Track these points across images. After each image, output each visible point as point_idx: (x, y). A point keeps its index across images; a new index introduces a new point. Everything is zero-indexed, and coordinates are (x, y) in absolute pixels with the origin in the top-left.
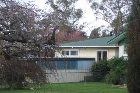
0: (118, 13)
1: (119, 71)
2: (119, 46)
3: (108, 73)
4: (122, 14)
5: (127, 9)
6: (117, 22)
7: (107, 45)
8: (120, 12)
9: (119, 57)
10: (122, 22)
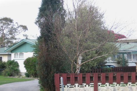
0: (2, 34)
1: (12, 68)
2: (12, 54)
3: (4, 70)
4: (4, 34)
5: (8, 31)
6: (2, 39)
7: (4, 53)
8: (3, 32)
9: (12, 60)
10: (5, 39)
